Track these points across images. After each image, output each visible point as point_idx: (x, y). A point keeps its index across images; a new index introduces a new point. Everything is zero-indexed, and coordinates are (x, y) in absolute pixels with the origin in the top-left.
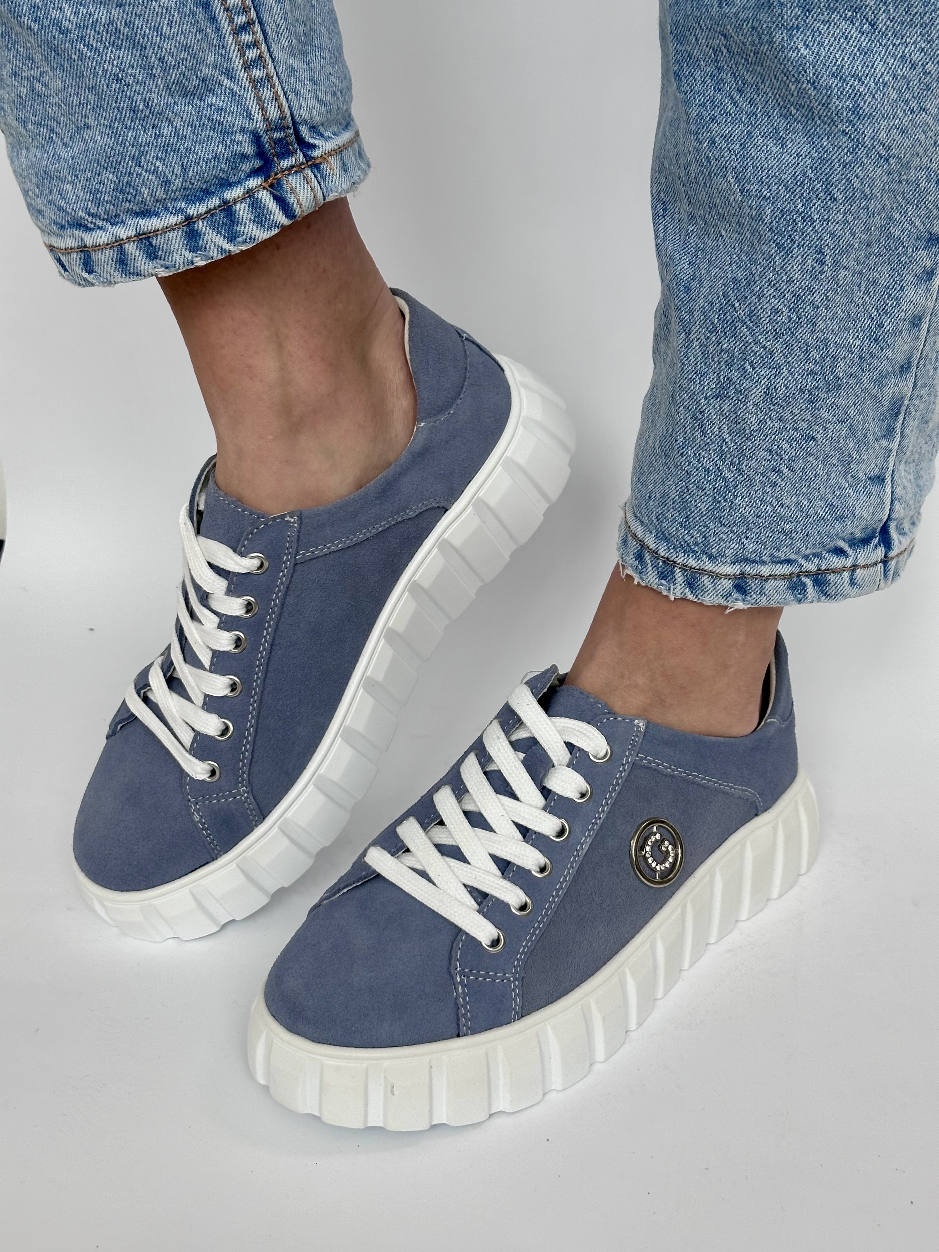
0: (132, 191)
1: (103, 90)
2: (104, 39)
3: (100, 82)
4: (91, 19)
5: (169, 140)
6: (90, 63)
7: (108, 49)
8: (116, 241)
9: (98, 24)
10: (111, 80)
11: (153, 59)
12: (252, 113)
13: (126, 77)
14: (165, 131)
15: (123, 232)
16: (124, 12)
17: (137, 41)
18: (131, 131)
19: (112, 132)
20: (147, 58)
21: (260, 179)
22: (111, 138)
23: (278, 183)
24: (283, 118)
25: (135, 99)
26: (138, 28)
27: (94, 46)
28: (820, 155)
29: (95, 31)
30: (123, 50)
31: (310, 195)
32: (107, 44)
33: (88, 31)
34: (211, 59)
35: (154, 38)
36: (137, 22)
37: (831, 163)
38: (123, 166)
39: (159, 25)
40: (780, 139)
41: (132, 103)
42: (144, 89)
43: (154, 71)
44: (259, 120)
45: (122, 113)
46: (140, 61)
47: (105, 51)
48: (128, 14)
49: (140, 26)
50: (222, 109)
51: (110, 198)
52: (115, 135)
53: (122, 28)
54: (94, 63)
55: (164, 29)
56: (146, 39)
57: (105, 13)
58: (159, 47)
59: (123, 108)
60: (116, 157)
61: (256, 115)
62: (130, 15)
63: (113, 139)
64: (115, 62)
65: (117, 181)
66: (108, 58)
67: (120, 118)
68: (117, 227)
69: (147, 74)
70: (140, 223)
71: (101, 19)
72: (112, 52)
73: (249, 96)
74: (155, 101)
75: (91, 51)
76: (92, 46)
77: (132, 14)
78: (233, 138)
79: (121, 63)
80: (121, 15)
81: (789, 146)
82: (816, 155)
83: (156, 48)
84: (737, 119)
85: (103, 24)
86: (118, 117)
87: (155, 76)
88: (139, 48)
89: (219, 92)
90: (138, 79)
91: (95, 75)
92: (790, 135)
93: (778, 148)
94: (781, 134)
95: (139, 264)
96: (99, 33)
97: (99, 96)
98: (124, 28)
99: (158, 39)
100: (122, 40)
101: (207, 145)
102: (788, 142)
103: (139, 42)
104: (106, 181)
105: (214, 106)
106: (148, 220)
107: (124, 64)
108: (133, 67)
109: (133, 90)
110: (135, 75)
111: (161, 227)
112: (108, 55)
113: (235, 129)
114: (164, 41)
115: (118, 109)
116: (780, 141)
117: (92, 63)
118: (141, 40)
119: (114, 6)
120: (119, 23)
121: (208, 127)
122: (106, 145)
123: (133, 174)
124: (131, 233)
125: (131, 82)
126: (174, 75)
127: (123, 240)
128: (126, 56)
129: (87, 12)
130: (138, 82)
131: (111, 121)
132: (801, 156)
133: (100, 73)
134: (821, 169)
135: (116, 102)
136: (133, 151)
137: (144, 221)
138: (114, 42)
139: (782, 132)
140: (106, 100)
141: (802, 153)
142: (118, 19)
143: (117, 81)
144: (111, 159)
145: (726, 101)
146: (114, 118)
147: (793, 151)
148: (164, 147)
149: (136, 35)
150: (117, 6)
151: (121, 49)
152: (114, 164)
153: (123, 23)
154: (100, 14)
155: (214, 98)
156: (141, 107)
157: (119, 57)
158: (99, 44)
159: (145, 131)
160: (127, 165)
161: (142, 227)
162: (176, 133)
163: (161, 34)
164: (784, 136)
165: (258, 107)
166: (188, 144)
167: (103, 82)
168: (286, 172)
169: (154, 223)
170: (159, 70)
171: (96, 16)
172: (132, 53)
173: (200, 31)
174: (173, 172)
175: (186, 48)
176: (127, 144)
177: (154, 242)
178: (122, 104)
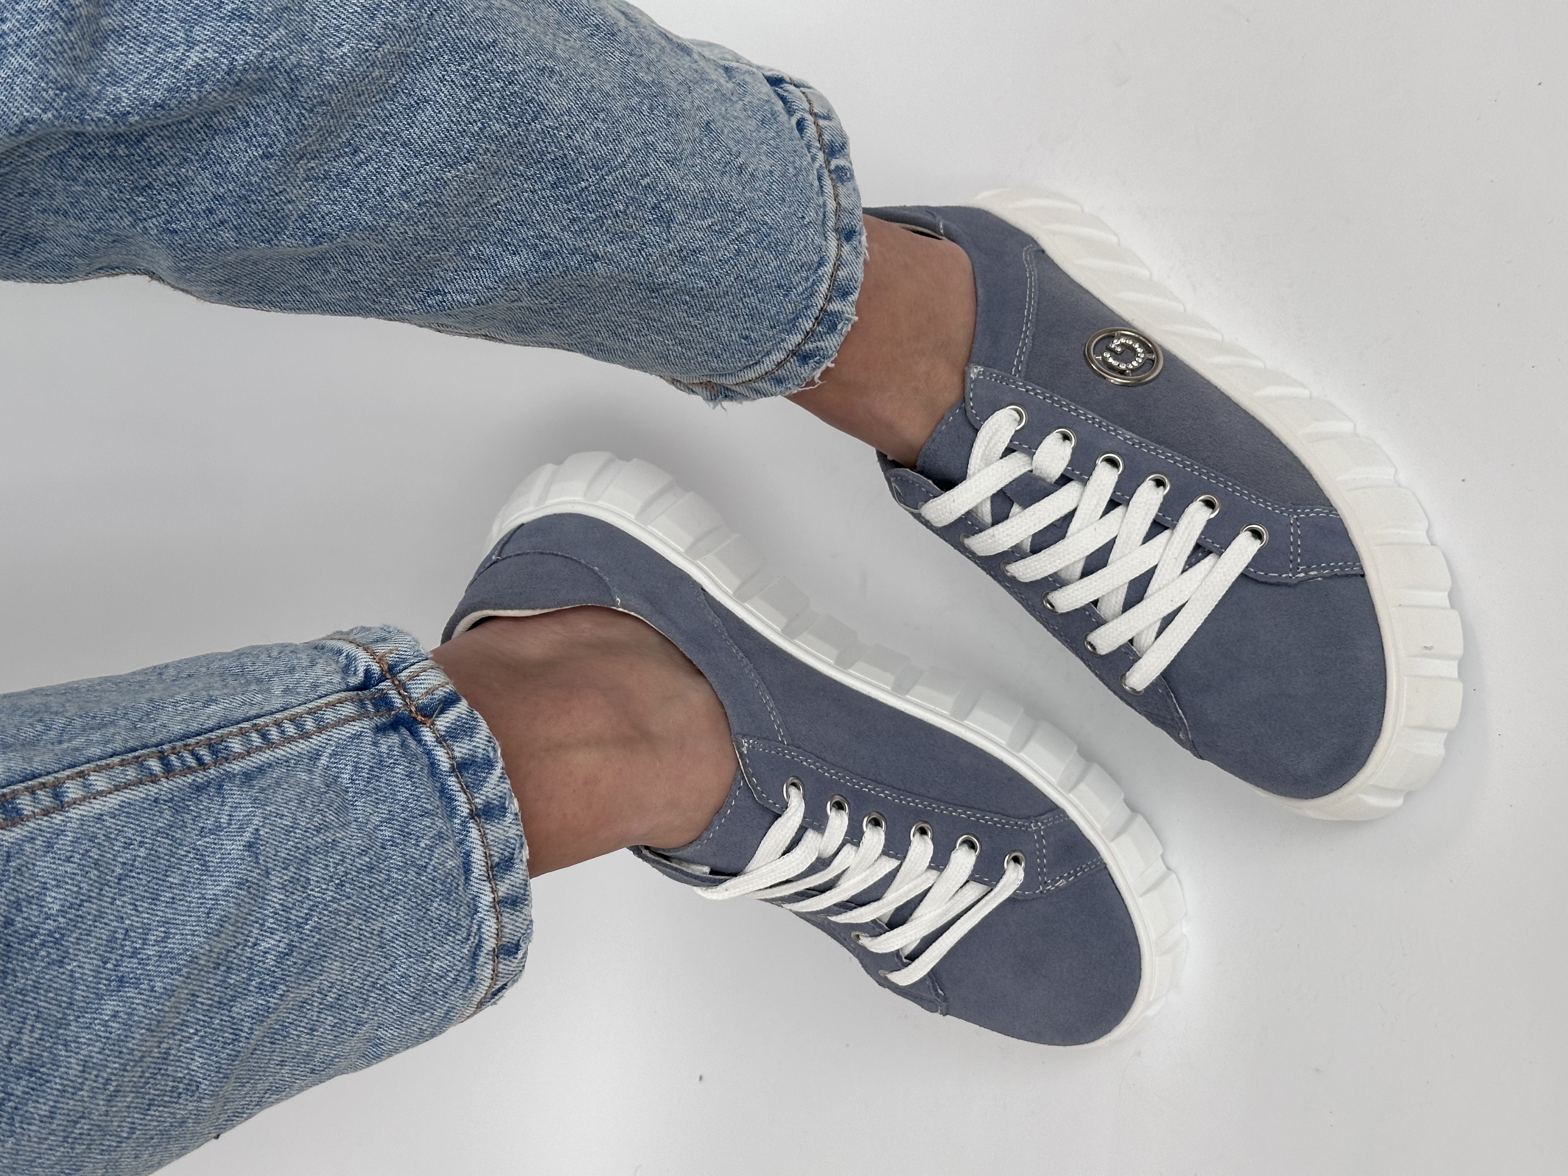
0: (449, 881)
1: (352, 905)
2: (300, 899)
3: (344, 907)
4: (280, 912)
5: (396, 829)
6: (326, 918)
7: (309, 895)
8: (495, 907)
9: (286, 904)
10: (343, 893)
11: (317, 839)
12: (354, 732)
13: (338, 874)
14: (387, 833)
15: (487, 899)
16: (274, 870)
17: (302, 857)
18: (391, 874)
19: (393, 897)
20: (318, 848)
21: (422, 729)
22: (398, 900)
23: (422, 709)
24: (352, 700)
25: (359, 866)
26: (288, 854)
27: (306, 911)
28: (448, 52)
29: (292, 909)
30: (309, 876)
31: (432, 673)
32: (304, 895)
33: (293, 917)
34: (304, 776)
35: (297, 836)
36: (283, 855)
37: (459, 39)
38: (427, 887)
39: (283, 829)
40: (418, 104)
41: (364, 870)
42: (349, 854)
43: (329, 840)
44: (361, 725)
45: (375, 883)
46: (321, 856)
47: (312, 898)
48: (276, 865)
49: (287, 852)
50: (355, 767)
51: (454, 909)
52: (396, 893)
53: (290, 874)
54: (325, 912)
55: (286, 823)
56: (299, 846)
57: (274, 894)
58: (305, 831)
59: (371, 882)
60: (417, 895)
61: (356, 728)
62: (276, 863)
63: (400, 897)
64: (324, 887)
65: (441, 897)
66: (319, 895)
67: (380, 886)
68: (480, 905)
69: (332, 849)
70: (476, 876)
71: (280, 899)
72: (312, 890)
73: (337, 736)
74: (359, 842)
75: (312, 916)
76: (306, 914)
77: (275, 860)
78: (385, 755)
79: (324, 879)
80: (277, 874)
81: (429, 92)
82: (446, 57)
83: (308, 834)
84: (385, 159)
85: (285, 898)
86: (378, 888)
87: (334, 840)
88: (309, 855)
89: (336, 770)
90: (340, 860)
91: (336, 912)
92: (417, 90)
93: (428, 107)
94: (413, 102)
95: (517, 880)
96: (294, 904)
97: (357, 910)
98: (289, 871)
99: (297, 831)
100: (301, 876)
101: (396, 786)
102: (424, 93)
103: (303, 855)
104: (439, 912)
105: (352, 776)
106: (473, 865)
107: (325, 876)
108: (327, 865)
109: (350, 867)
110: (335, 863)
111: (482, 848)
112: (316, 894)
113: (375, 752)
114: (298, 824)
115: (371, 887)
116: (421, 105)
117: (324, 915)
118: (300, 851)
119: (267, 881)
120: (286, 877)
121: (377, 783)
122: (404, 908)
123: (434, 876)
124: (487, 887)
125: (343, 869)
126: (331, 817)
127: (494, 898)
128: (316, 873)
129: (272, 917)
130: (343, 861)
131: (381, 897)
132: (443, 76)
133: (335, 905)
134: (462, 52)
135: (364, 889)
136: (412, 875)
137: (475, 870)
138: (303, 887)
139: (411, 100)
140: (361, 901)
141: (440, 75)
142: (281, 878)
143: (343, 886)
144: (419, 902)
145: (362, 171)
146: (379, 894)
147: (436, 86)
148: (404, 836)
149: (296, 857)
150: (268, 878)
151: (308, 879)
152: (424, 899)
153: (285, 872)
154: (275, 900)
155: (342, 776)
156: (368, 860)
157: (317, 882)
158: (305, 905)
159: (390, 858)
160: (424, 882)
161: (481, 873)
162: (388, 821)
163: (292, 827)
164: (416, 98)
165: (347, 726)
166: (397, 808)
167: (344, 904)
168: (408, 700)
169: (478, 856)
170: (328, 834)
171: (277, 905)
172: (312, 865)
173: (278, 784)
174: (430, 827)
175: (301, 801)
176: (405, 879)
177: (497, 860)
178: (366, 882)
